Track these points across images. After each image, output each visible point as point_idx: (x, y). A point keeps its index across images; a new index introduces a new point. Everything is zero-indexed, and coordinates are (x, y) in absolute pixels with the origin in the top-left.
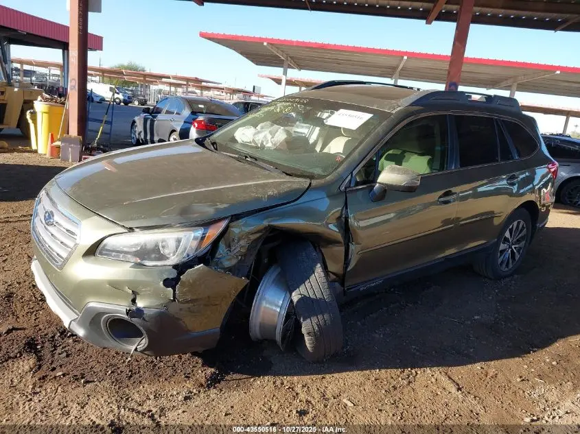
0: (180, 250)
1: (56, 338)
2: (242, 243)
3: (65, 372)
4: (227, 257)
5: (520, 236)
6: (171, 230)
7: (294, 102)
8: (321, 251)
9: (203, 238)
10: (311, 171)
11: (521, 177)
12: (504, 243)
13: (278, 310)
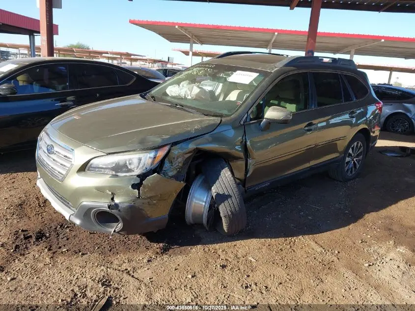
0: (141, 166)
1: (58, 229)
2: (180, 160)
3: (67, 248)
4: (171, 169)
5: (359, 152)
6: (135, 152)
7: (205, 67)
8: (229, 164)
9: (155, 158)
10: (221, 112)
11: (358, 112)
12: (348, 157)
13: (204, 204)
